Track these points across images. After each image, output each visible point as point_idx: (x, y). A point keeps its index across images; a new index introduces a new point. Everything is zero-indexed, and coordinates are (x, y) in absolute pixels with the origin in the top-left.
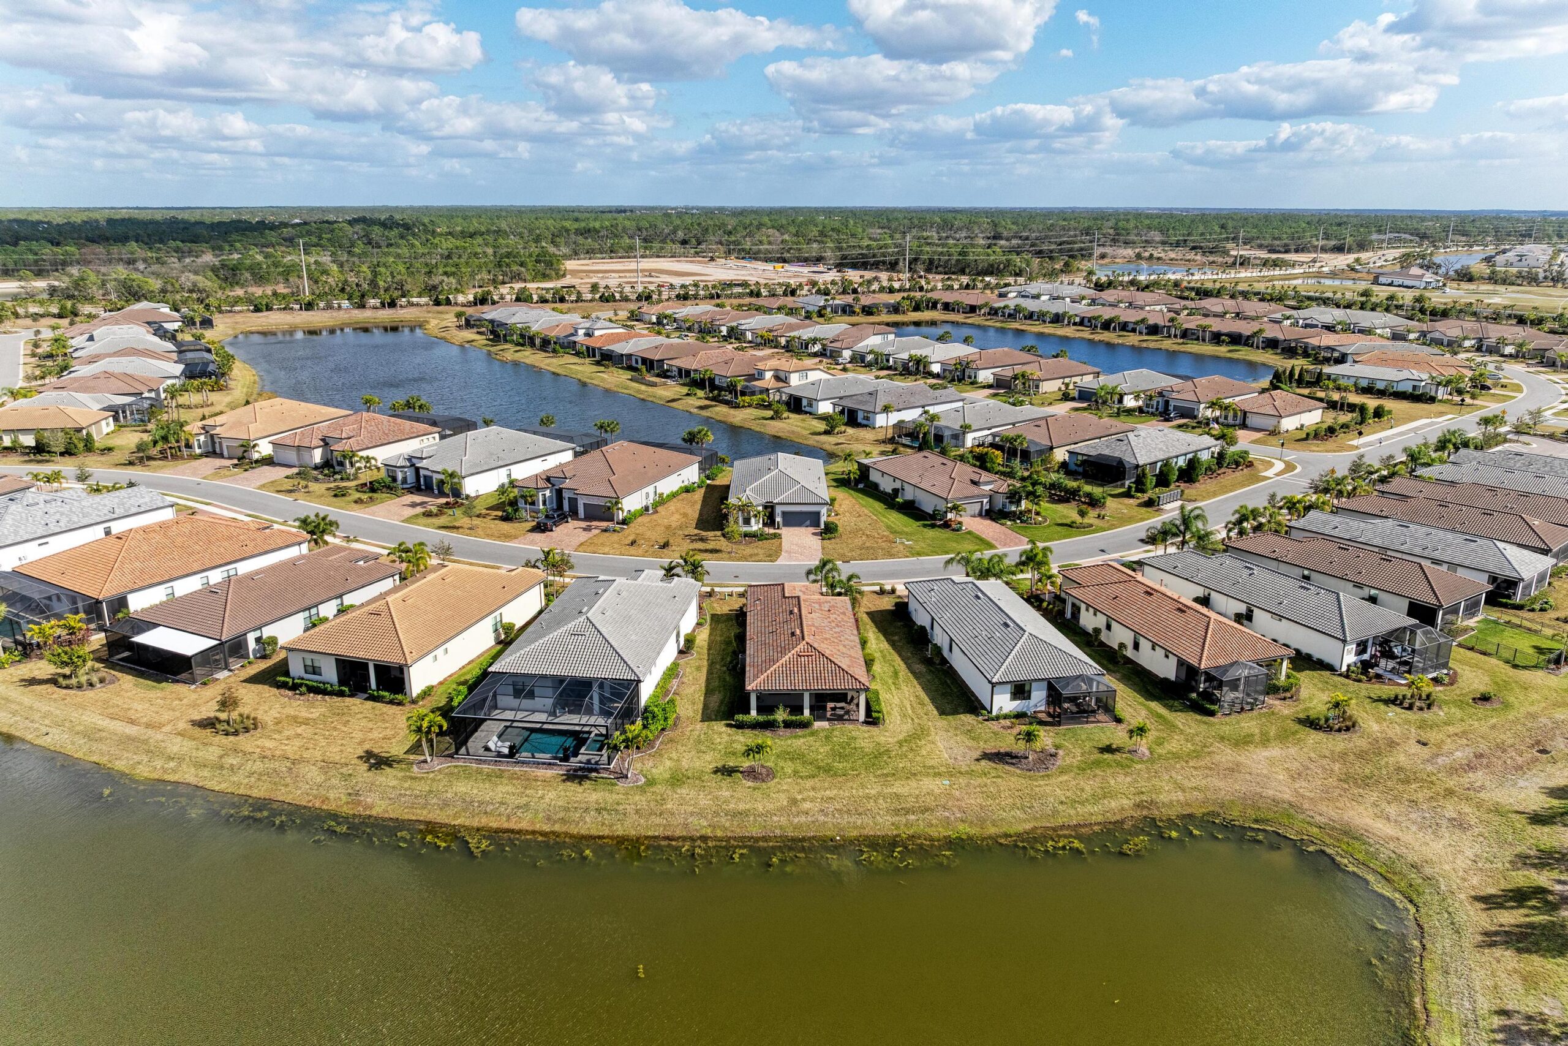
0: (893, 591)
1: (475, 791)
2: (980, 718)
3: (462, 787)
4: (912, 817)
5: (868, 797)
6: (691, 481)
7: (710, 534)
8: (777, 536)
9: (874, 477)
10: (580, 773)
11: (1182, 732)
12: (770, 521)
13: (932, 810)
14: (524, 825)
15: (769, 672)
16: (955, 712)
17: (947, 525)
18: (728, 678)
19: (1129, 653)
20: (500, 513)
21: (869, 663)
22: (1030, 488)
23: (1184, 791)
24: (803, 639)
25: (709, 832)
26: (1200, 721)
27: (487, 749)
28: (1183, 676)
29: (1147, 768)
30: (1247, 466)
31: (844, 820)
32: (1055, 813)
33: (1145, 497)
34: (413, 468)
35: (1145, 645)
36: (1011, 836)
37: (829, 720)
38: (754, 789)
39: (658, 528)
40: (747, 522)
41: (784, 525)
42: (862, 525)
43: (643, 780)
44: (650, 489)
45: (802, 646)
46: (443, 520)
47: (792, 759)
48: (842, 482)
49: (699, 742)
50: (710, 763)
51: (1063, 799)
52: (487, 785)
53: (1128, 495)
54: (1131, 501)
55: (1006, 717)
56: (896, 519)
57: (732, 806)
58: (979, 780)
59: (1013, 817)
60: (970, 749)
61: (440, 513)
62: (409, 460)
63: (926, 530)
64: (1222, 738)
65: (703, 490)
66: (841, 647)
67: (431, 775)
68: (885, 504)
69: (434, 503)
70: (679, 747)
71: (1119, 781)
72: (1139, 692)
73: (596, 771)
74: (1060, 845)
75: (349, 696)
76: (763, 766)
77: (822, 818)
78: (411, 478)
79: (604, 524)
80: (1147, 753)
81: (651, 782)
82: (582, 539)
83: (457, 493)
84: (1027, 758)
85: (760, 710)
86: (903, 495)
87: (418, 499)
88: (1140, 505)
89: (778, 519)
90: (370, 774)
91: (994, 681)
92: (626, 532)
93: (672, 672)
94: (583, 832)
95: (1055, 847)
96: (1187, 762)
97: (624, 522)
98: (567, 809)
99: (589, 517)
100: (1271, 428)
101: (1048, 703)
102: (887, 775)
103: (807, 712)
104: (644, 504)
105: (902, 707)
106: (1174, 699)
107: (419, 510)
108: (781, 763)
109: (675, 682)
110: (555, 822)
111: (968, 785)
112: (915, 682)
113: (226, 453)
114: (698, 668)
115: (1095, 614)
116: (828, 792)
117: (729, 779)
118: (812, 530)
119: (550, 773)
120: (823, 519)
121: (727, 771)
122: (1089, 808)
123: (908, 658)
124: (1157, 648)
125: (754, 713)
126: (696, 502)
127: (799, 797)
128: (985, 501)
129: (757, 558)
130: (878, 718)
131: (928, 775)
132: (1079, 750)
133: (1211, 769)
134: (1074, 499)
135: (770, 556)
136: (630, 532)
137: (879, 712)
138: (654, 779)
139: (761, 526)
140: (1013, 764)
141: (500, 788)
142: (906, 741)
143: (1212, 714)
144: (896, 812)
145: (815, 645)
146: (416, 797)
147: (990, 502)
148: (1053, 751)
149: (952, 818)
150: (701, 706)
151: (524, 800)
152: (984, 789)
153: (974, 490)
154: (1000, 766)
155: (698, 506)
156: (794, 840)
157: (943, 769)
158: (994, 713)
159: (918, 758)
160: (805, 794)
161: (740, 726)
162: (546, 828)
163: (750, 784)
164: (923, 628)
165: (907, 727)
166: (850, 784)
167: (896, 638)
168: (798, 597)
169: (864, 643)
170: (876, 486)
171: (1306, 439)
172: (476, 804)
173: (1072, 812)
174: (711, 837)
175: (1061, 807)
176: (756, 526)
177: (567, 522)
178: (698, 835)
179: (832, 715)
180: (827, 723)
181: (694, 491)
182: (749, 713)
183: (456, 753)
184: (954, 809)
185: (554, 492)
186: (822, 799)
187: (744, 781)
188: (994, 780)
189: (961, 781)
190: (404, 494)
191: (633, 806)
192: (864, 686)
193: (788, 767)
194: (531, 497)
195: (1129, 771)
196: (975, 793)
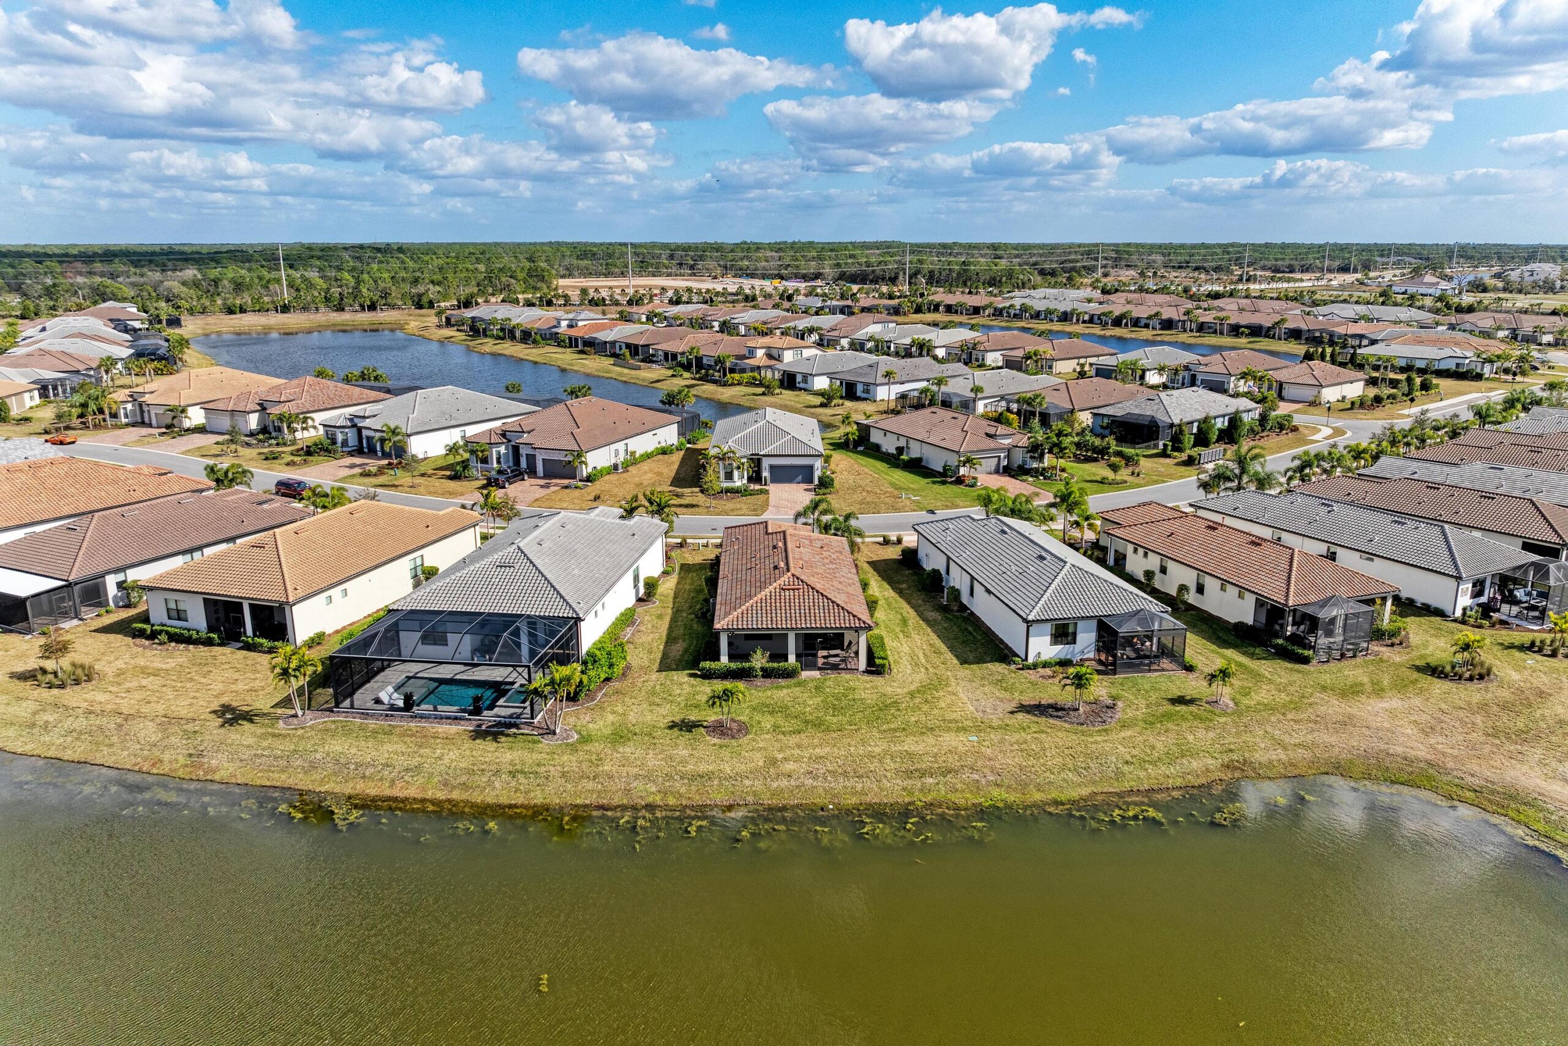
0: (899, 541)
1: (353, 751)
2: (1013, 667)
3: (337, 746)
4: (930, 781)
5: (871, 756)
6: (669, 443)
7: (687, 490)
8: (764, 492)
9: (875, 437)
10: (494, 729)
11: (1270, 682)
12: (755, 478)
13: (957, 772)
14: (412, 792)
15: (744, 607)
16: (980, 661)
17: (960, 481)
18: (695, 626)
19: (1192, 598)
20: (448, 473)
21: (872, 605)
22: (1055, 439)
23: (1285, 748)
24: (788, 570)
25: (658, 799)
26: (1291, 670)
27: (378, 701)
28: (1263, 619)
29: (1234, 722)
30: (1292, 431)
31: (839, 785)
32: (1119, 775)
33: (1184, 456)
34: (355, 429)
35: (1211, 584)
36: (1063, 804)
37: (820, 669)
38: (721, 747)
39: (627, 486)
40: (729, 476)
41: (773, 481)
42: (861, 482)
43: (576, 736)
44: (620, 446)
45: (785, 579)
46: (381, 480)
47: (771, 713)
48: (842, 445)
49: (653, 693)
50: (664, 717)
51: (1129, 758)
52: (370, 744)
53: (1164, 454)
54: (1168, 460)
55: (1045, 665)
56: (900, 476)
57: (690, 767)
58: (1016, 736)
59: (1064, 780)
60: (1001, 701)
61: (381, 471)
62: (351, 420)
63: (935, 486)
64: (1324, 688)
65: (682, 453)
66: (835, 584)
67: (300, 732)
68: (887, 463)
69: (373, 464)
70: (627, 699)
71: (1199, 737)
72: (1209, 639)
73: (516, 726)
74: (1131, 814)
75: (219, 645)
76: (733, 720)
77: (809, 782)
78: (353, 441)
79: (566, 482)
80: (1231, 704)
81: (585, 739)
82: (537, 496)
83: (400, 451)
84: (1078, 709)
85: (732, 657)
86: (908, 454)
87: (358, 460)
88: (1177, 464)
89: (766, 474)
90: (222, 731)
91: (1030, 618)
92: (589, 489)
93: (627, 619)
94: (490, 800)
95: (1123, 817)
96: (1284, 714)
97: (589, 479)
98: (470, 772)
99: (547, 476)
100: (1311, 399)
101: (1098, 650)
102: (895, 730)
103: (792, 658)
104: (613, 461)
105: (913, 656)
106: (1255, 647)
107: (357, 470)
108: (758, 717)
109: (629, 631)
110: (454, 788)
111: (1002, 741)
112: (929, 630)
113: (154, 422)
114: (660, 617)
115: (1146, 555)
116: (818, 750)
117: (688, 735)
118: (805, 486)
119: (453, 729)
120: (817, 474)
121: (687, 726)
122: (1163, 769)
123: (920, 606)
124: (1229, 587)
125: (724, 659)
126: (673, 463)
127: (780, 756)
128: (1002, 455)
129: (739, 512)
130: (883, 666)
131: (949, 729)
132: (1144, 702)
133: (1316, 722)
134: (1103, 458)
135: (755, 510)
136: (593, 489)
137: (883, 658)
138: (589, 736)
139: (745, 481)
140: (1060, 717)
141: (388, 747)
142: (919, 691)
143: (1306, 661)
144: (909, 774)
145: (803, 577)
146: (276, 758)
147: (1008, 457)
148: (1110, 702)
149: (983, 781)
150: (659, 655)
151: (416, 760)
152: (1024, 746)
153: (991, 443)
154: (1042, 720)
155: (676, 466)
156: (770, 809)
157: (969, 723)
158: (1031, 660)
159: (935, 711)
160: (788, 752)
161: (707, 675)
162: (441, 795)
163: (716, 741)
164: (936, 573)
165: (921, 677)
166: (846, 741)
167: (904, 586)
168: (784, 532)
169: (865, 586)
170: (877, 447)
171: (1351, 408)
172: (352, 767)
173: (1142, 774)
174: (660, 806)
175: (1126, 768)
176: (739, 481)
177: (523, 479)
178: (643, 803)
179: (824, 664)
180: (818, 672)
181: (671, 452)
182: (719, 660)
183: (337, 706)
184: (985, 770)
185: (510, 448)
186: (810, 758)
187: (708, 738)
188: (1036, 735)
189: (992, 736)
190: (342, 457)
191: (558, 768)
192: (864, 623)
193: (767, 722)
194: (482, 451)
195: (1211, 725)
196: (1011, 751)
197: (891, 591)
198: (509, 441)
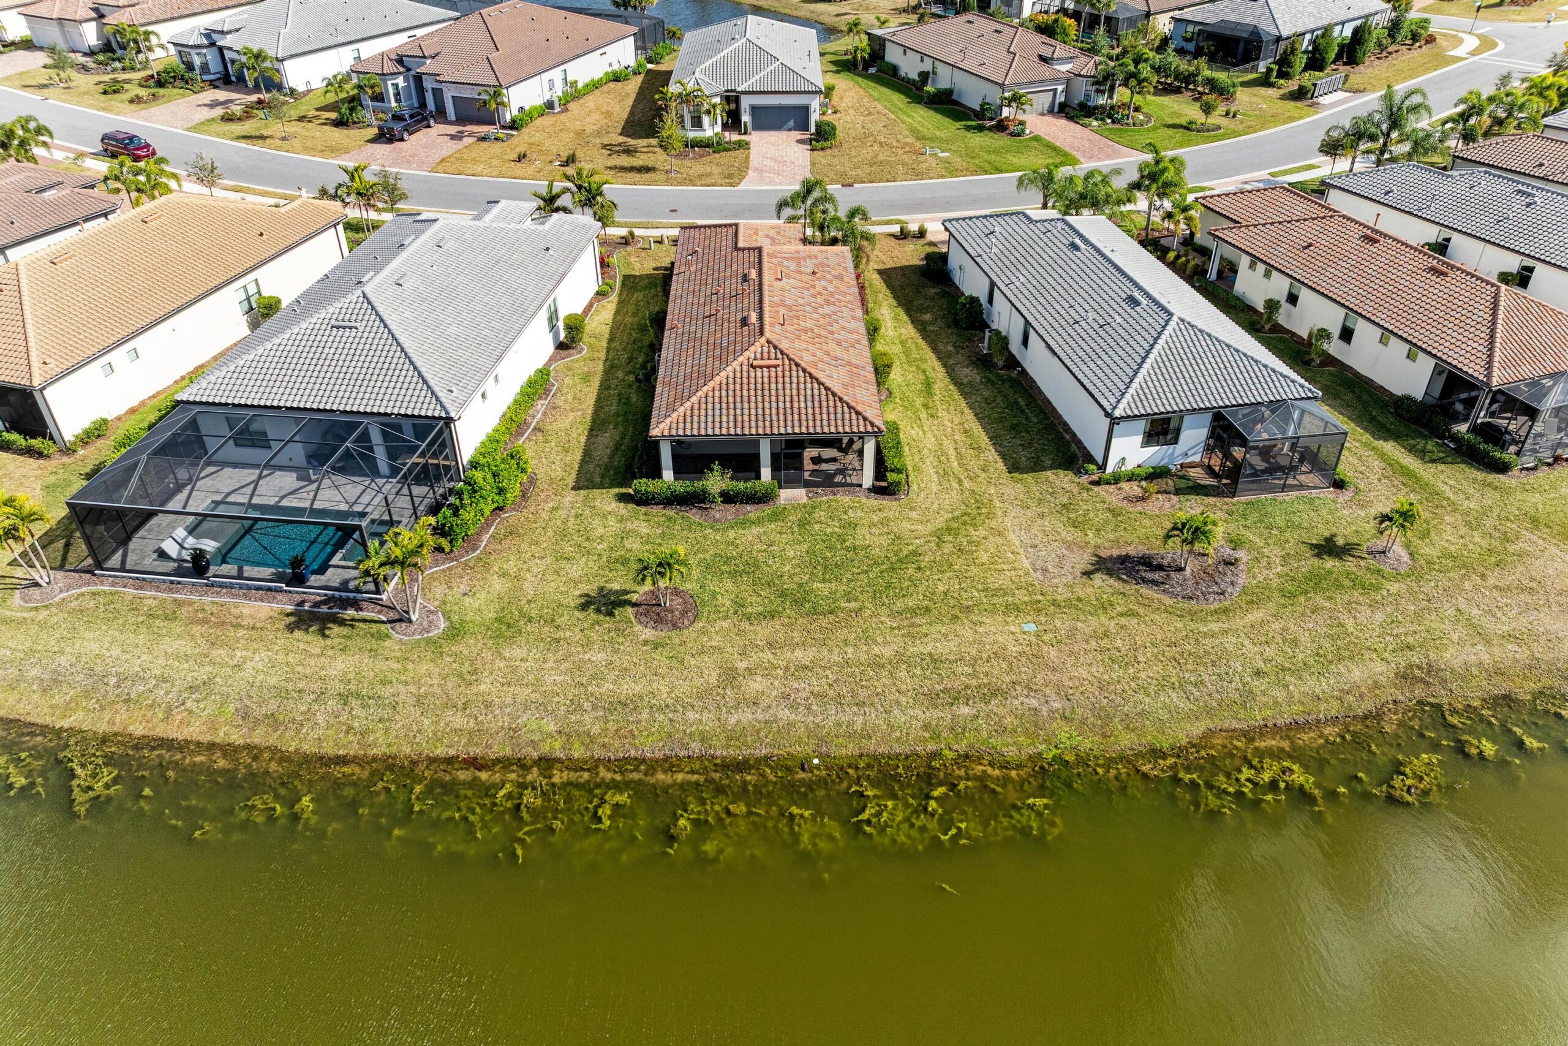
0: (922, 234)
1: (116, 652)
2: (1084, 479)
3: (93, 642)
4: (965, 710)
5: (878, 664)
6: (624, 64)
7: (642, 143)
8: (743, 146)
9: (893, 55)
10: (324, 609)
11: (1455, 508)
12: (733, 121)
14: (194, 731)
15: (694, 399)
16: (1036, 466)
17: (1001, 127)
19: (1334, 347)
20: (333, 115)
21: (881, 370)
22: (1132, 68)
23: (1488, 642)
24: (762, 333)
25: (555, 748)
26: (1484, 483)
27: (162, 555)
29: (1412, 592)
30: (1427, 42)
31: (831, 718)
32: (1246, 696)
33: (1292, 85)
34: (215, 50)
35: (1363, 331)
37: (807, 485)
38: (656, 646)
39: (564, 135)
40: (697, 123)
41: (757, 127)
42: (874, 129)
43: (442, 624)
44: (556, 74)
45: (759, 347)
46: (248, 127)
47: (733, 575)
48: (847, 65)
49: (564, 534)
50: (576, 583)
51: (1260, 664)
52: (140, 640)
53: (1265, 82)
54: (1270, 91)
55: (1131, 477)
56: (924, 118)
57: (607, 686)
58: (1094, 622)
59: (1165, 707)
60: (1069, 548)
61: (247, 115)
62: (208, 36)
63: (969, 135)
64: (1535, 522)
65: (640, 79)
66: (832, 346)
67: (43, 615)
68: (907, 96)
69: (240, 100)
70: (525, 546)
71: (1362, 620)
73: (356, 604)
76: (676, 592)
77: (784, 714)
78: (215, 66)
79: (484, 129)
80: (1405, 556)
81: (455, 632)
82: (445, 153)
83: (271, 83)
84: (1181, 569)
85: (679, 471)
86: (934, 81)
87: (221, 95)
88: (1283, 97)
89: (746, 118)
91: (1117, 413)
92: (514, 141)
93: (538, 385)
94: (307, 748)
96: (1483, 576)
97: (513, 126)
98: (283, 694)
99: (461, 120)
101: (1209, 449)
102: (914, 612)
103: (766, 473)
104: (547, 97)
105: (940, 454)
106: (1425, 438)
107: (219, 111)
108: (713, 584)
109: (541, 405)
110: (257, 722)
111: (1072, 633)
112: (963, 403)
114: (586, 378)
115: (1267, 275)
116: (798, 653)
117: (608, 623)
118: (797, 135)
119: (265, 610)
120: (814, 117)
121: (607, 604)
122: (1312, 684)
123: (950, 356)
124: (1392, 340)
125: (668, 475)
126: (628, 95)
127: (742, 665)
128: (1060, 88)
129: (709, 181)
130: (898, 482)
131: (993, 611)
132: (1277, 551)
133: (1531, 591)
134: (1187, 89)
135: (730, 176)
136: (520, 141)
137: (899, 471)
138: (462, 622)
139: (718, 129)
140: (1157, 584)
141: (166, 644)
142: (949, 529)
143: (1502, 468)
144: (932, 698)
145: (783, 346)
147: (1067, 90)
148: (1228, 552)
149: (1045, 712)
150: (578, 456)
151: (204, 673)
153: (1045, 71)
154: (1131, 588)
155: (630, 102)
157: (1022, 596)
158: (1109, 469)
159: (974, 570)
160: (755, 657)
161: (642, 500)
162: (237, 738)
163: (648, 634)
164: (974, 301)
165: (953, 498)
166: (841, 634)
167: (927, 317)
168: (760, 249)
169: (873, 331)
170: (894, 69)
171: (1501, 5)
172: (113, 681)
173: (1280, 694)
174: (558, 760)
175: (1257, 685)
176: (711, 129)
177: (429, 126)
178: (535, 755)
179: (813, 472)
180: (803, 491)
181: (626, 79)
182: (659, 476)
183: (99, 565)
184: (1048, 691)
185: (411, 79)
186: (787, 668)
187: (638, 628)
188: (1123, 621)
189: (1058, 623)
190: (203, 89)
191: (412, 689)
192: (872, 424)
193: (725, 592)
194: (372, 87)
195: (1379, 598)
196: (1086, 652)
197: (910, 326)
198: (408, 70)
